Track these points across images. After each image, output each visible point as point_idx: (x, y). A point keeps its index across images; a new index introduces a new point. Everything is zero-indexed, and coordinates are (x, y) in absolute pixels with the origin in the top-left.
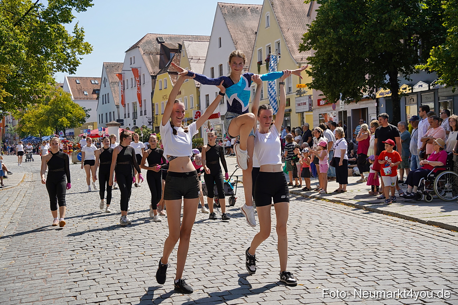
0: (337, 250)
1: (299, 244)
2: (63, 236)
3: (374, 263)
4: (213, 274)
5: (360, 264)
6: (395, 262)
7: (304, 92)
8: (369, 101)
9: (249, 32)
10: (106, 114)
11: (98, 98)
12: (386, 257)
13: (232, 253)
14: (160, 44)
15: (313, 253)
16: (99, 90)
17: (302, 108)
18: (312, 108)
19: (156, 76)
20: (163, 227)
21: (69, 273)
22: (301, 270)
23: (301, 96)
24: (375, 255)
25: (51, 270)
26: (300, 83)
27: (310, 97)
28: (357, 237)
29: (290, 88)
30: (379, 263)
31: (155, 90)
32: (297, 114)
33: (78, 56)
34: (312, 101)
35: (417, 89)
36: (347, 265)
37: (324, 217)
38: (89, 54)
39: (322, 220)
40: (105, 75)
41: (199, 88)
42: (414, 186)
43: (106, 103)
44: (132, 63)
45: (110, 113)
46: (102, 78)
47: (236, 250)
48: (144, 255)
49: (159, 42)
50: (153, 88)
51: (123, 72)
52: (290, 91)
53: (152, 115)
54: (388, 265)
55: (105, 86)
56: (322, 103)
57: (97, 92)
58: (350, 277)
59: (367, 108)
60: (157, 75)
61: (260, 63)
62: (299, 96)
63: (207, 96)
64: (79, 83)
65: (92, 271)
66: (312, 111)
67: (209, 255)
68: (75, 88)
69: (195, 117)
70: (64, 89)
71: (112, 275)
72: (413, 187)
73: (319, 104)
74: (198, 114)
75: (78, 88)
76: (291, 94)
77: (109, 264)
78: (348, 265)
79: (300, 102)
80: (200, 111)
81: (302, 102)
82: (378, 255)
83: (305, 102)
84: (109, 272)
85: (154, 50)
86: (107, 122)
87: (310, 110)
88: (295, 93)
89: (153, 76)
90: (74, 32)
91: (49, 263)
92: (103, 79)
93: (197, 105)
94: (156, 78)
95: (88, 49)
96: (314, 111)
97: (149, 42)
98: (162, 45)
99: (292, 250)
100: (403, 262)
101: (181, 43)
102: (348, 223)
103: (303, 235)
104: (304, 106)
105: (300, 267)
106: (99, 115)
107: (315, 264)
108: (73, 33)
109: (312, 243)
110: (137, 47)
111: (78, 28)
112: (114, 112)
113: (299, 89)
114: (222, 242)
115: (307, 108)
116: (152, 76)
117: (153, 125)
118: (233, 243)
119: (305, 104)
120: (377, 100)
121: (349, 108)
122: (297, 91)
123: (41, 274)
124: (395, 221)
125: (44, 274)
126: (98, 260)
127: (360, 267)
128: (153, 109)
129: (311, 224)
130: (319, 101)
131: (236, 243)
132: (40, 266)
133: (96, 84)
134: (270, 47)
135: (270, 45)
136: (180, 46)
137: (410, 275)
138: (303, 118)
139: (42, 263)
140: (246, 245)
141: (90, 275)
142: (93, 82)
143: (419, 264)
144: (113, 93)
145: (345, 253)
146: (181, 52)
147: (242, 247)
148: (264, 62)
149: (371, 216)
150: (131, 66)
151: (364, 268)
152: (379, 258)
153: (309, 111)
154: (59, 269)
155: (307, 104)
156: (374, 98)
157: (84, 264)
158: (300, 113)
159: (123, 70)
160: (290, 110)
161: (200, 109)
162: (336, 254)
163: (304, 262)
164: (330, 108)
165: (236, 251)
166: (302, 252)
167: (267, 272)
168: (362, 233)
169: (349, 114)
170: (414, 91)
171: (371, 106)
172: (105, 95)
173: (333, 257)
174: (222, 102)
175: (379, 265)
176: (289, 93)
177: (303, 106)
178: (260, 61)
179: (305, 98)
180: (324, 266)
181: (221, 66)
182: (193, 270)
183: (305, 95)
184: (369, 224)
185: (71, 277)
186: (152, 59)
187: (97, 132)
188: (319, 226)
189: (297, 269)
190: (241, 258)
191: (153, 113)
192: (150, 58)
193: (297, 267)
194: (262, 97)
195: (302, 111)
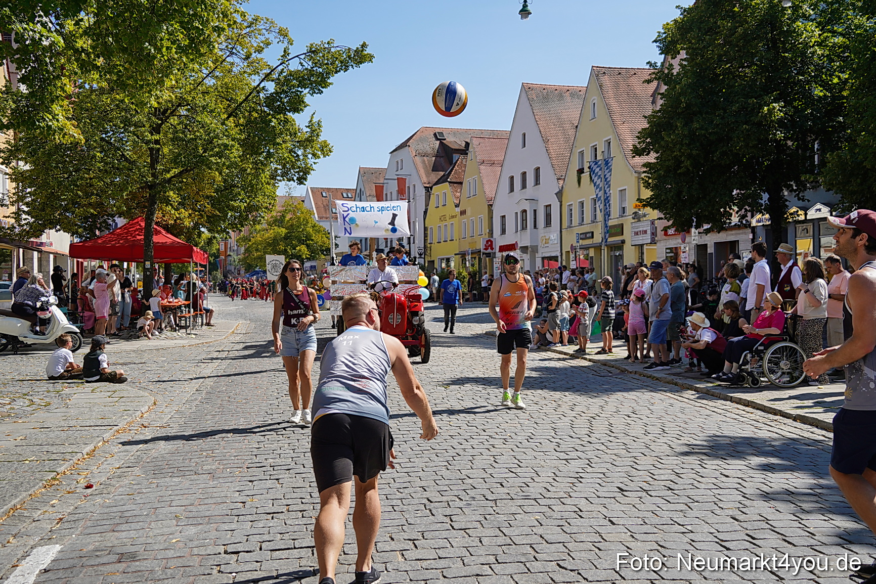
0: (645, 454)
1: (591, 443)
2: (257, 413)
3: (695, 476)
4: (447, 482)
5: (673, 477)
6: (727, 476)
7: (645, 216)
8: (741, 231)
9: (568, 126)
12: (717, 467)
13: (485, 452)
14: (438, 142)
15: (607, 458)
17: (641, 238)
18: (656, 239)
19: (431, 188)
20: (399, 407)
21: (247, 468)
22: (581, 482)
23: (640, 221)
24: (700, 463)
25: (225, 462)
27: (653, 223)
28: (683, 435)
29: (624, 208)
30: (702, 477)
31: (429, 208)
32: (633, 248)
33: (311, 160)
34: (656, 228)
35: (812, 214)
36: (652, 478)
37: (642, 404)
38: (327, 157)
39: (637, 408)
40: (361, 186)
41: (491, 205)
42: (734, 364)
44: (399, 169)
46: (356, 189)
47: (494, 447)
49: (437, 139)
50: (427, 205)
51: (386, 181)
52: (624, 213)
53: (425, 243)
54: (714, 481)
56: (670, 231)
58: (651, 496)
59: (738, 241)
60: (432, 186)
61: (581, 171)
62: (636, 220)
63: (503, 217)
64: (326, 197)
65: (279, 468)
66: (655, 243)
67: (452, 452)
68: (320, 203)
69: (484, 247)
70: (306, 205)
71: (304, 475)
72: (732, 364)
73: (666, 234)
74: (489, 243)
75: (325, 204)
76: (626, 218)
77: (306, 458)
78: (654, 477)
79: (638, 230)
80: (492, 239)
81: (641, 229)
82: (706, 464)
83: (645, 229)
84: (302, 470)
85: (429, 151)
87: (653, 242)
88: (631, 217)
89: (428, 187)
90: (308, 127)
91: (225, 451)
92: (358, 191)
93: (488, 231)
94: (431, 190)
95: (325, 150)
96: (658, 244)
97: (422, 140)
98: (442, 144)
99: (577, 450)
100: (739, 477)
101: (469, 142)
102: (676, 414)
103: (601, 428)
104: (644, 235)
105: (581, 478)
107: (604, 475)
108: (306, 127)
109: (611, 442)
110: (406, 146)
111: (314, 120)
113: (636, 210)
114: (477, 434)
115: (647, 238)
116: (425, 187)
117: (424, 258)
118: (493, 437)
119: (645, 232)
120: (754, 229)
121: (711, 240)
122: (633, 213)
123: (209, 467)
124: (748, 412)
125: (213, 467)
126: (292, 451)
127: (671, 481)
128: (425, 236)
129: (619, 413)
130: (666, 228)
131: (497, 436)
132: (214, 455)
133: (348, 197)
134: (596, 149)
135: (596, 145)
136: (467, 144)
137: (743, 496)
138: (642, 253)
139: (217, 451)
140: (512, 440)
141: (275, 472)
142: (345, 195)
143: (763, 480)
145: (656, 458)
146: (467, 154)
147: (504, 444)
148: (586, 169)
149: (714, 404)
150: (397, 173)
151: (677, 484)
152: (705, 468)
153: (651, 243)
154: (236, 461)
155: (649, 232)
156: (748, 225)
157: (272, 456)
158: (637, 247)
159: (386, 178)
160: (623, 242)
161: (492, 237)
162: (643, 460)
163: (589, 469)
165: (492, 449)
166: (590, 455)
167: (528, 484)
168: (691, 429)
169: (711, 250)
170: (808, 218)
171: (744, 239)
173: (634, 464)
174: (525, 226)
175: (700, 479)
176: (622, 217)
177: (642, 235)
178: (580, 167)
179: (646, 224)
180: (618, 478)
181: (524, 174)
182: (420, 474)
183: (645, 219)
184: (707, 417)
185: (248, 474)
186: (427, 163)
188: (629, 417)
189: (575, 480)
190: (496, 460)
191: (425, 240)
192: (424, 162)
193: (575, 478)
194: (583, 221)
195: (641, 242)
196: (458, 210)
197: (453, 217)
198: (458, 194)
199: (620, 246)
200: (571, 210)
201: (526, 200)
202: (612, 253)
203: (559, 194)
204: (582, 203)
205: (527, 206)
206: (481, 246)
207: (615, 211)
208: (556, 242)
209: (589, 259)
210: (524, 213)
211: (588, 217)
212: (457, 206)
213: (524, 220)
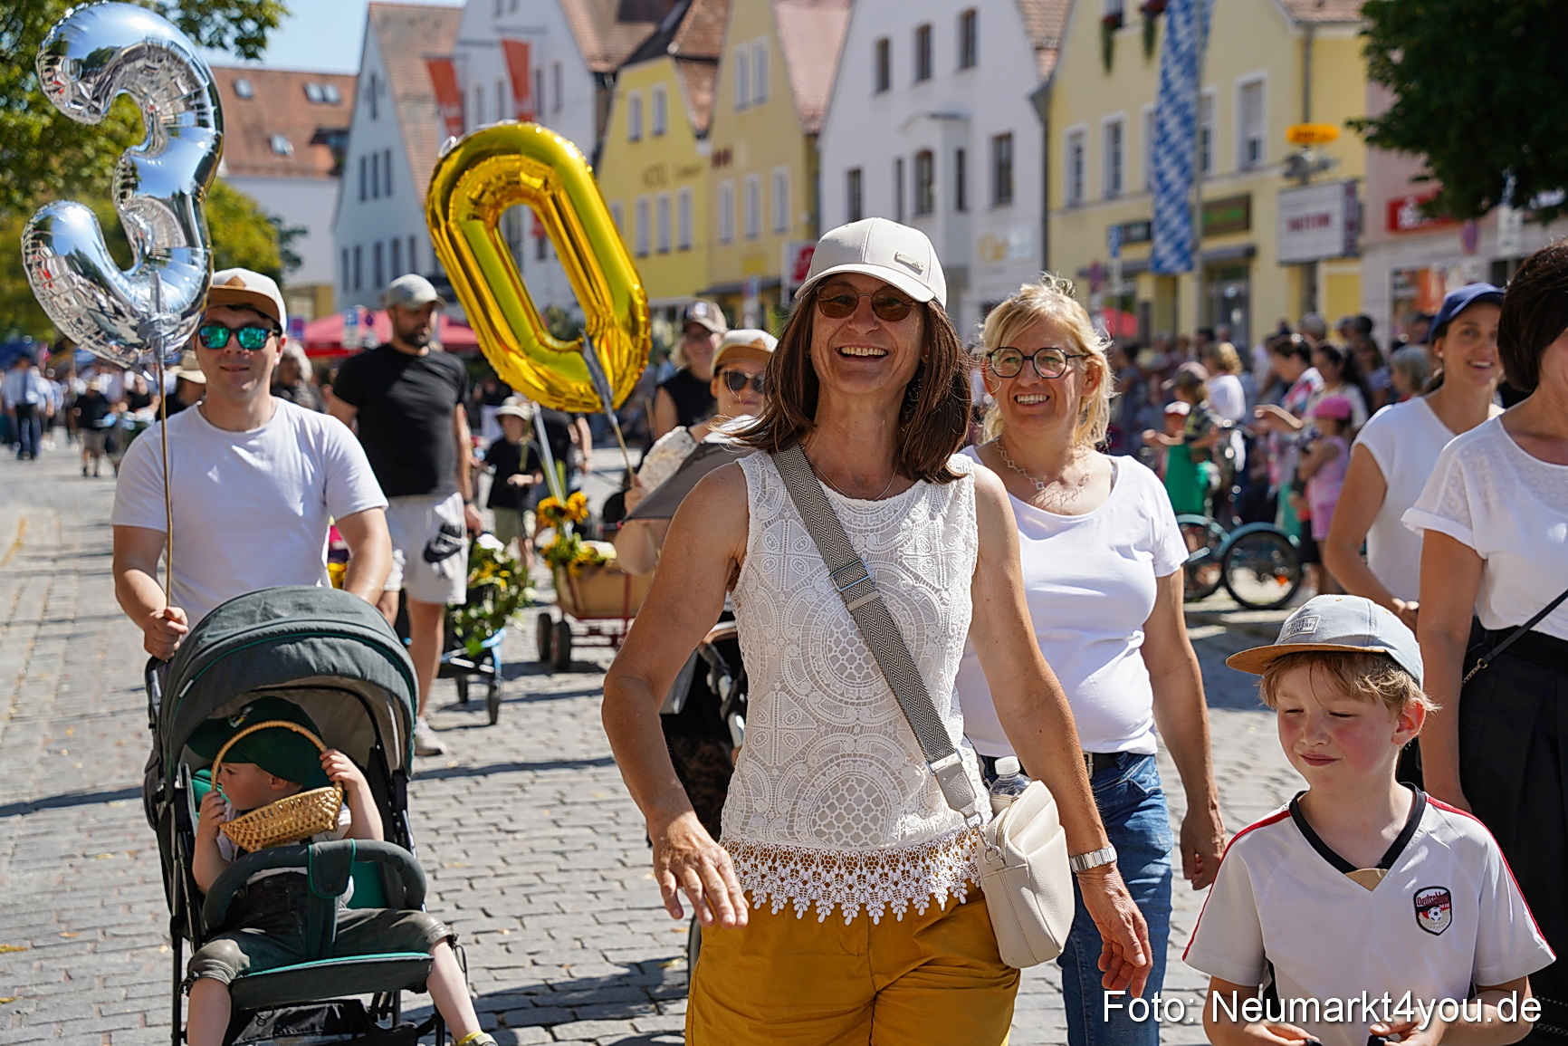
7: (1324, 166)
10: (378, 248)
11: (337, 171)
16: (343, 134)
17: (1310, 240)
18: (1361, 241)
19: (615, 76)
23: (1305, 185)
26: (1306, 118)
27: (1350, 188)
29: (1255, 142)
31: (609, 141)
32: (1284, 272)
34: (1361, 207)
40: (375, 64)
41: (816, 135)
43: (376, 194)
44: (505, 8)
45: (396, 244)
46: (359, 75)
48: (624, 864)
50: (601, 128)
51: (460, 50)
52: (1254, 158)
55: (374, 115)
56: (1408, 216)
57: (333, 140)
60: (618, 70)
61: (1113, 23)
62: (1294, 182)
63: (855, 175)
64: (249, 98)
66: (1359, 256)
68: (229, 119)
69: (794, 272)
73: (1394, 224)
75: (247, 120)
76: (1261, 174)
79: (1301, 213)
81: (1311, 211)
83: (1323, 209)
86: (379, 282)
87: (1351, 251)
88: (1279, 171)
89: (604, 74)
92: (366, 81)
93: (803, 217)
94: (615, 82)
96: (1367, 258)
104: (1321, 231)
106: (345, 254)
112: (412, 241)
113: (1296, 149)
115: (1332, 240)
116: (594, 73)
119: (1324, 220)
122: (1286, 160)
130: (1395, 207)
133: (327, 101)
138: (1314, 290)
142: (314, 94)
144: (413, 150)
148: (1132, 16)
150: (499, 22)
153: (1342, 256)
155: (1338, 221)
158: (1297, 268)
159: (463, 37)
160: (1250, 253)
164: (1449, 241)
172: (375, 158)
174: (926, 203)
176: (1249, 170)
177: (1314, 231)
178: (1113, 10)
179: (1328, 192)
181: (924, 32)
183: (1324, 177)
187: (338, 330)
195: (1306, 254)
196: (705, 149)
197: (688, 172)
198: (705, 98)
199: (1238, 267)
200: (1079, 151)
201: (934, 116)
202: (1214, 290)
203: (1042, 99)
204: (1115, 131)
205: (934, 137)
206: (783, 268)
207: (1225, 153)
208: (1027, 253)
209: (1138, 310)
210: (926, 165)
211: (1135, 170)
212: (702, 135)
213: (925, 184)
